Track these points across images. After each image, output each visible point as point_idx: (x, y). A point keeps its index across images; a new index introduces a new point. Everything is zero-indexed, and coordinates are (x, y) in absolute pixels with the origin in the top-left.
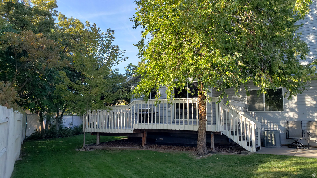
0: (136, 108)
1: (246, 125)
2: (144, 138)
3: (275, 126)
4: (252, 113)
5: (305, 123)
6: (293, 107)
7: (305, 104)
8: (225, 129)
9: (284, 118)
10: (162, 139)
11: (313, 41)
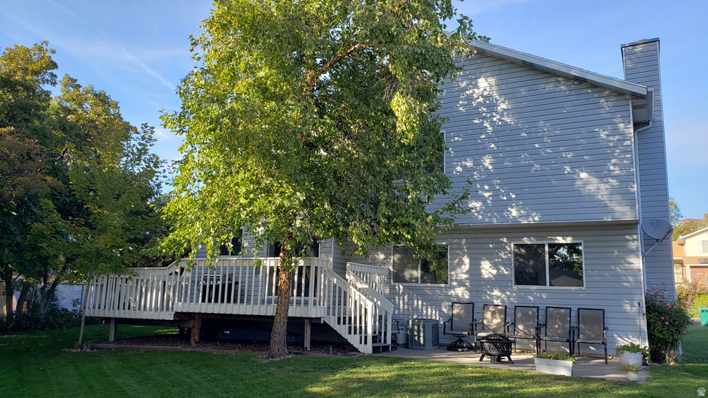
0: (200, 273)
1: (361, 306)
2: (195, 329)
3: (434, 312)
4: (399, 287)
5: (478, 306)
6: (463, 278)
7: (481, 274)
8: (328, 314)
9: (448, 298)
10: (228, 332)
11: (490, 167)
